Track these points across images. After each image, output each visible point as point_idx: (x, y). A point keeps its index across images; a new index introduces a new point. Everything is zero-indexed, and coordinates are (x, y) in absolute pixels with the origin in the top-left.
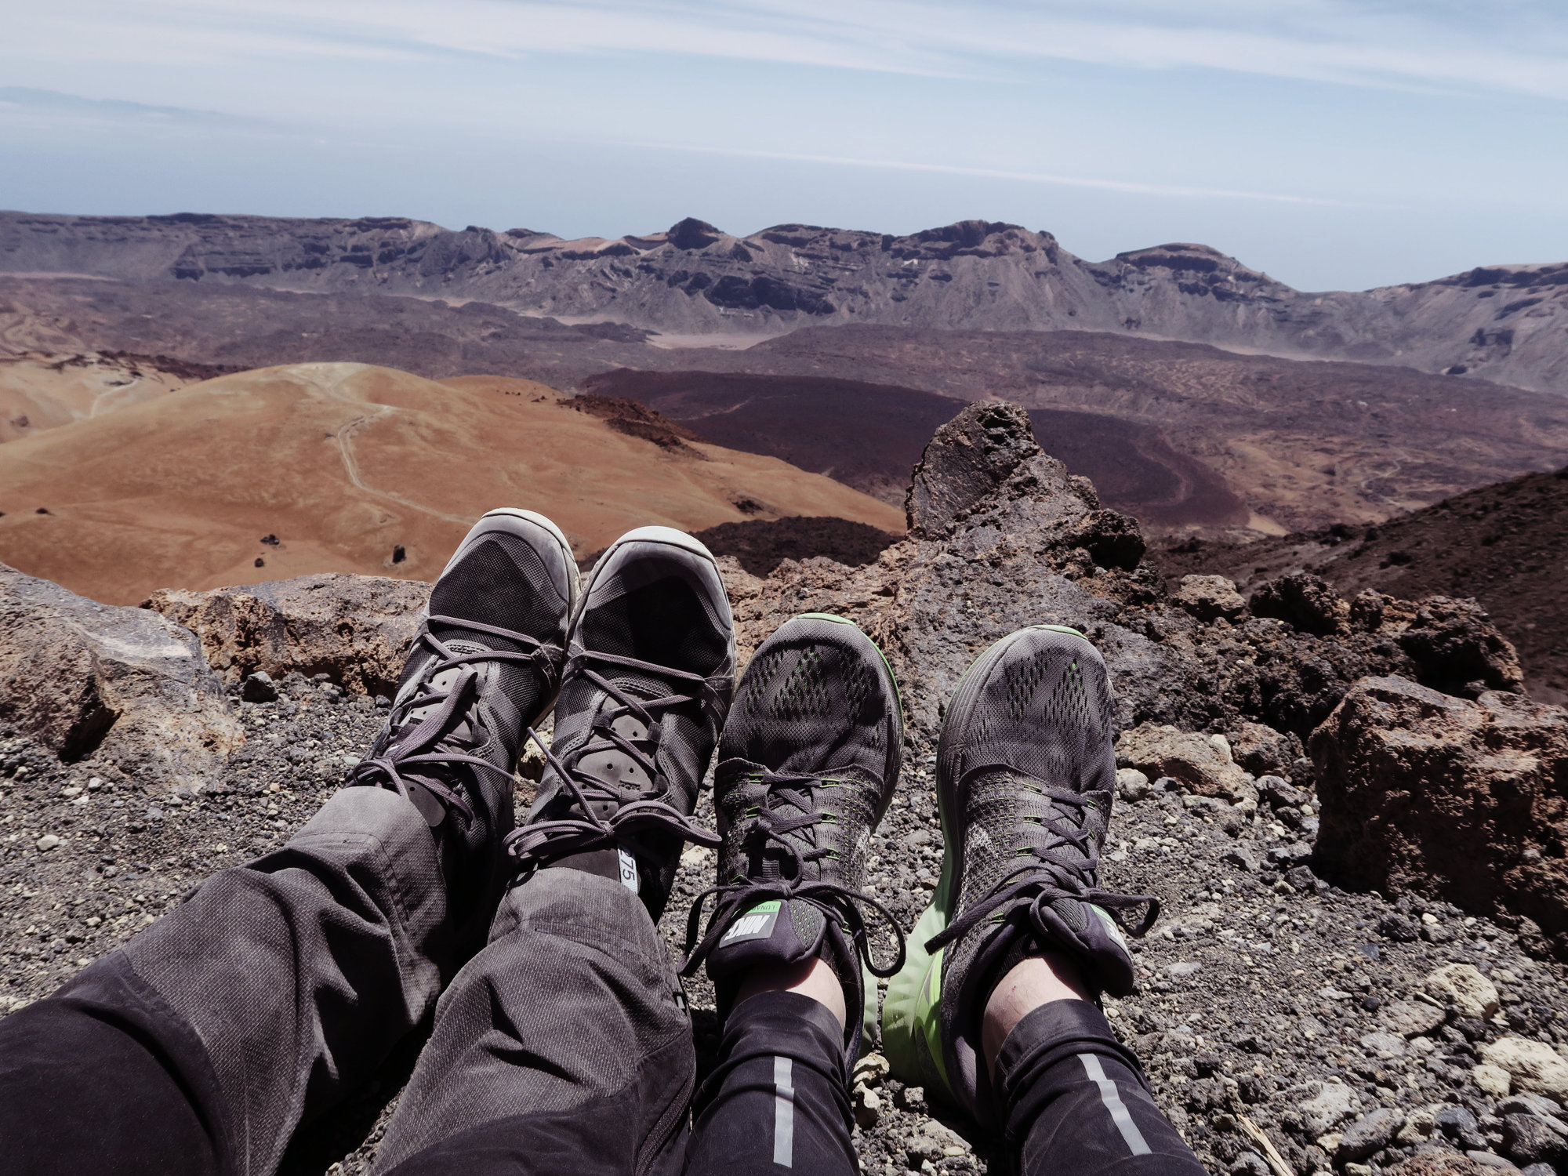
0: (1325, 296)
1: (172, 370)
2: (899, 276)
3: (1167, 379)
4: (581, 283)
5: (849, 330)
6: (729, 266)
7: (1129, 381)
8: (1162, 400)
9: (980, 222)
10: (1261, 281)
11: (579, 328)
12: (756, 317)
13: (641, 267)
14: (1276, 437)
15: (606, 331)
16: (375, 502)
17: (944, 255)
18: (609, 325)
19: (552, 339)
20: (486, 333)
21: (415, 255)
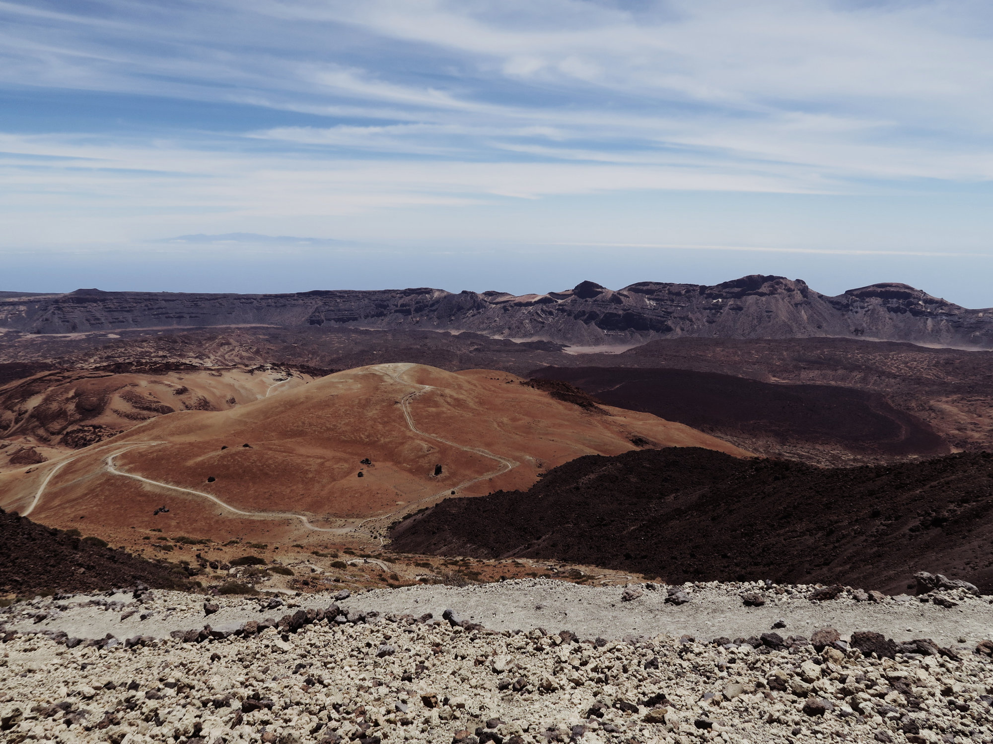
0: (985, 311)
1: (307, 372)
2: (710, 309)
3: (885, 364)
4: (524, 319)
5: (682, 340)
6: (609, 307)
7: (860, 366)
8: (883, 378)
9: (759, 276)
10: (941, 303)
11: (523, 344)
12: (626, 335)
13: (558, 310)
14: (962, 399)
15: (539, 345)
16: (422, 439)
17: (738, 296)
18: (540, 342)
19: (509, 351)
20: (472, 349)
21: (434, 308)
